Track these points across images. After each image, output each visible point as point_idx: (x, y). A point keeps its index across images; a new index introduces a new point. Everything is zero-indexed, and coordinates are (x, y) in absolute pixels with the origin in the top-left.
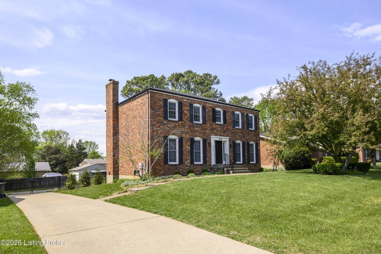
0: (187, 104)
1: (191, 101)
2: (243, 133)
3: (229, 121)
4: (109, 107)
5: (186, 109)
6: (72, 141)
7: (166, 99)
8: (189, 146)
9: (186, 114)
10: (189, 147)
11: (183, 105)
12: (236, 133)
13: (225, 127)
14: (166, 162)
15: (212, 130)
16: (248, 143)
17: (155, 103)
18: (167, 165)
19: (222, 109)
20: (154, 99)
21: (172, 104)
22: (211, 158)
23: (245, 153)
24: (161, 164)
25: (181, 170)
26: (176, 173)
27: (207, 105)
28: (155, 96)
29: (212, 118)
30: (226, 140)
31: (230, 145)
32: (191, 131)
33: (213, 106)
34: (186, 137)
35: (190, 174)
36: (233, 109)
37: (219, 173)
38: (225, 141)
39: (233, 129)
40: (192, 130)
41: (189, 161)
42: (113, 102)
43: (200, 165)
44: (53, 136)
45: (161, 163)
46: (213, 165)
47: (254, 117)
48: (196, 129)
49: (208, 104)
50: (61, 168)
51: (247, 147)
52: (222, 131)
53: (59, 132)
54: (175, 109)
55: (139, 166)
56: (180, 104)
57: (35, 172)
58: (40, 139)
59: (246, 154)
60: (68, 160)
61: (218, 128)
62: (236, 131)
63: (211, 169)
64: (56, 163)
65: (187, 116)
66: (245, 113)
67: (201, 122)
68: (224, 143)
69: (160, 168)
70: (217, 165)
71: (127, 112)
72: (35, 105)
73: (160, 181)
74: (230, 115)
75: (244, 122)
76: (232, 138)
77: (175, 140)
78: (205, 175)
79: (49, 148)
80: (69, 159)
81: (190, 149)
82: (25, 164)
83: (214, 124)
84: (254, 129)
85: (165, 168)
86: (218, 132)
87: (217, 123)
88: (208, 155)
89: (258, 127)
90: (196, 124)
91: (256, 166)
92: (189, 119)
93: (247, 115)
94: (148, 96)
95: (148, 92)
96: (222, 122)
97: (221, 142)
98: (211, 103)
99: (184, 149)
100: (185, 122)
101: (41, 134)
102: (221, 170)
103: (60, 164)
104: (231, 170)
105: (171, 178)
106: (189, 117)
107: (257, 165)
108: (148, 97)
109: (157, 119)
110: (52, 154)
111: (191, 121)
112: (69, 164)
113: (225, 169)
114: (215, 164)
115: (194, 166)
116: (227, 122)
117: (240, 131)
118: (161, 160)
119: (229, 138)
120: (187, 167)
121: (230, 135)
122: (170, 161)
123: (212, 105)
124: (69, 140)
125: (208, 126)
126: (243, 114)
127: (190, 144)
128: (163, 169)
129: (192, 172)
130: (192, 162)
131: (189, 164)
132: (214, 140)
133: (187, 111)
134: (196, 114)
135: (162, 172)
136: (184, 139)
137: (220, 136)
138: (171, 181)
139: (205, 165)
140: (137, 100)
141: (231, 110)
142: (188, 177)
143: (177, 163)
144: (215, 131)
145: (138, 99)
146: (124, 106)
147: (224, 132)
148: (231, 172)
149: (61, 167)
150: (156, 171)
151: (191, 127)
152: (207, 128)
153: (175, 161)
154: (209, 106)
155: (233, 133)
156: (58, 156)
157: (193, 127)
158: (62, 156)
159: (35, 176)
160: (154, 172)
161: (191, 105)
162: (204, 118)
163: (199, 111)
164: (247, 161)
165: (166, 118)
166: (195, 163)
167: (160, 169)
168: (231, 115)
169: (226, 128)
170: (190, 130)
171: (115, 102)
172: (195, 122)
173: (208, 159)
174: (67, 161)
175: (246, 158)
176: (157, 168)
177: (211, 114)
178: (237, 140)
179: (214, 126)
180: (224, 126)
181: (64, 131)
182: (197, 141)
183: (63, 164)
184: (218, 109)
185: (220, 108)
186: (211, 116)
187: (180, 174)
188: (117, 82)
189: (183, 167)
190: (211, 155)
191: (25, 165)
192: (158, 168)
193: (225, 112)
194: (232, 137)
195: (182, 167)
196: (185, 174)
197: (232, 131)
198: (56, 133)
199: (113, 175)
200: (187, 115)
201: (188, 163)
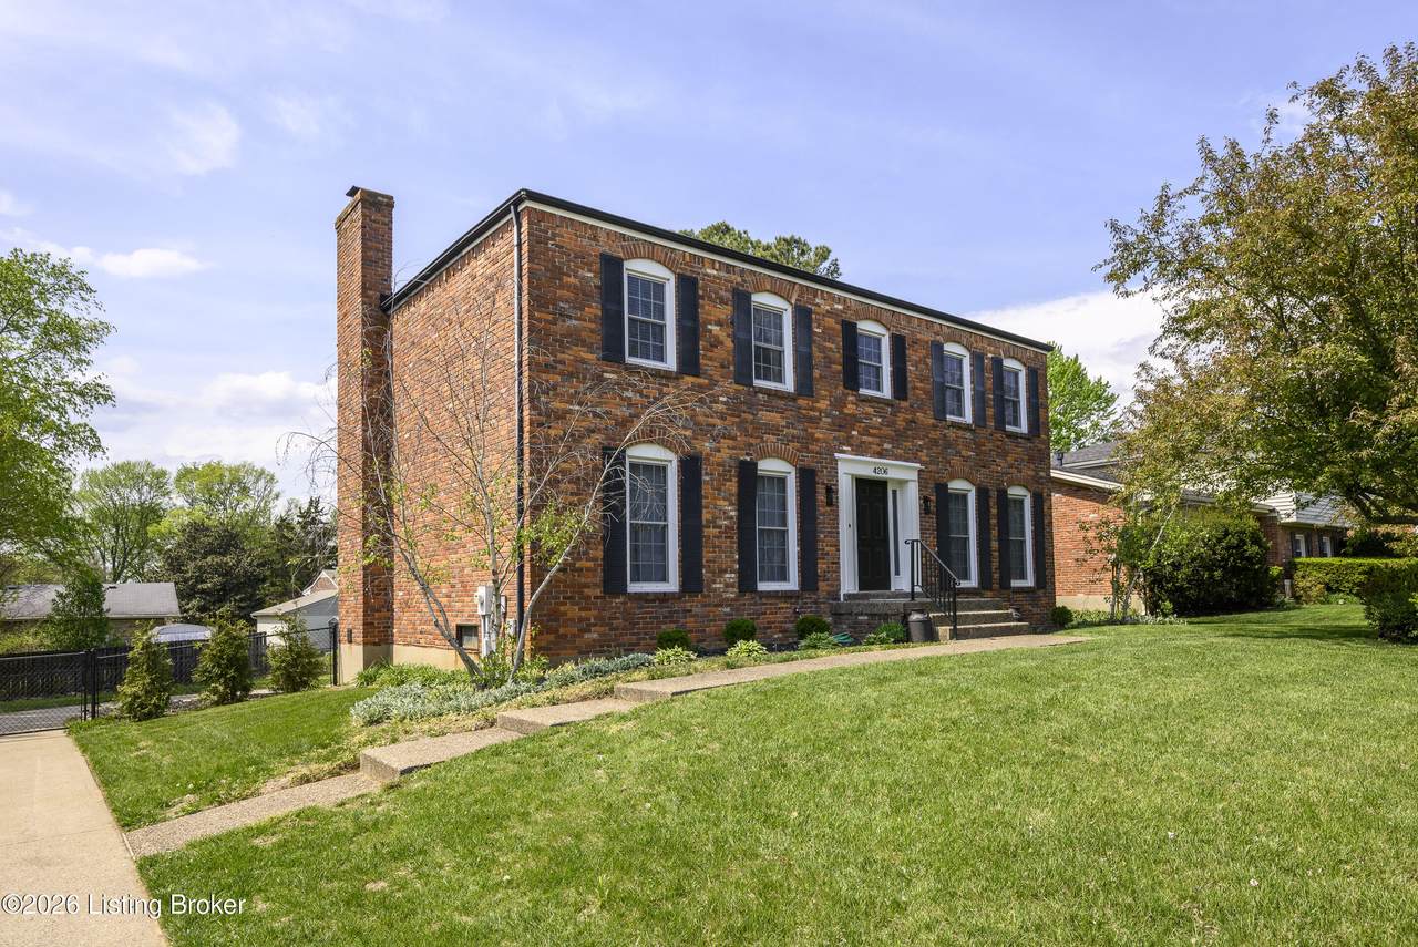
0: (722, 293)
1: (739, 279)
2: (979, 445)
3: (919, 385)
4: (346, 322)
5: (716, 317)
6: (287, 505)
7: (615, 254)
8: (734, 499)
9: (716, 343)
10: (731, 504)
11: (701, 292)
12: (948, 445)
13: (901, 416)
14: (613, 581)
15: (840, 427)
16: (1003, 493)
17: (557, 273)
18: (621, 600)
19: (888, 329)
20: (548, 249)
21: (646, 283)
22: (838, 563)
23: (989, 540)
24: (586, 590)
25: (690, 623)
26: (666, 642)
27: (818, 305)
28: (554, 235)
29: (840, 368)
30: (904, 475)
31: (925, 500)
32: (741, 425)
33: (847, 308)
34: (719, 454)
35: (741, 644)
36: (937, 334)
37: (884, 634)
38: (903, 483)
39: (934, 426)
40: (745, 421)
41: (731, 577)
42: (364, 294)
43: (787, 596)
44: (216, 488)
45: (586, 586)
46: (849, 596)
47: (1028, 375)
48: (766, 416)
49: (823, 298)
50: (242, 605)
51: (997, 509)
52: (887, 431)
53: (237, 470)
54: (661, 313)
55: (476, 601)
56: (688, 286)
57: (102, 623)
58: (167, 499)
59: (995, 544)
60: (268, 573)
61: (868, 417)
62: (951, 433)
63: (837, 614)
64: (224, 585)
65: (719, 353)
66: (990, 355)
67: (789, 385)
68: (894, 492)
69: (583, 614)
70: (866, 597)
71: (425, 335)
72: (91, 347)
73: (575, 690)
74: (922, 360)
75: (983, 393)
76: (932, 467)
77: (660, 471)
78: (815, 647)
79: (196, 530)
80: (273, 570)
81: (740, 517)
82: (62, 589)
83: (850, 398)
84: (1024, 428)
85: (607, 614)
86: (870, 439)
87: (863, 391)
88: (823, 545)
89: (1041, 420)
90: (768, 392)
91: (1035, 601)
92: (732, 368)
93: (998, 362)
94: (519, 234)
95: (518, 215)
96: (887, 392)
97: (883, 484)
98: (837, 293)
99: (706, 516)
100: (710, 378)
101: (172, 480)
102: (892, 622)
103: (238, 588)
104: (942, 621)
105: (636, 675)
106: (731, 358)
107: (1041, 593)
108: (519, 240)
109: (567, 357)
110: (211, 551)
111: (743, 377)
112: (272, 589)
113: (915, 617)
114: (856, 591)
115: (755, 604)
116: (910, 393)
117: (968, 435)
118: (588, 569)
119: (918, 465)
120: (721, 605)
121: (923, 455)
122: (636, 579)
123: (840, 307)
124: (276, 502)
125: (823, 404)
126: (977, 358)
127: (735, 490)
128: (600, 620)
129: (749, 636)
130: (746, 583)
131: (731, 594)
132: (852, 475)
133: (719, 323)
134: (763, 344)
135: (595, 636)
136: (705, 468)
137: (880, 455)
138: (634, 691)
139: (809, 597)
140: (468, 270)
141: (927, 337)
142: (730, 666)
143: (672, 585)
144: (854, 433)
145: (473, 263)
146: (412, 309)
147: (898, 437)
148: (944, 630)
149: (242, 600)
150: (562, 631)
151: (744, 408)
152: (817, 414)
153: (664, 579)
154: (828, 307)
155: (935, 442)
156: (229, 559)
157: (752, 406)
158: (246, 561)
159: (102, 640)
160: (551, 637)
161: (741, 299)
162: (804, 363)
163: (781, 328)
164: (996, 576)
165: (613, 353)
166: (763, 586)
167: (581, 620)
168: (929, 361)
169: (904, 420)
170: (737, 419)
171: (374, 294)
172: (758, 383)
173: (822, 566)
174: (264, 580)
175: (995, 564)
176: (565, 613)
177: (835, 347)
178: (953, 477)
179: (850, 409)
180: (896, 412)
181: (258, 467)
182: (771, 479)
183: (250, 590)
184: (866, 327)
185: (878, 321)
186: (838, 356)
187: (685, 644)
188: (383, 196)
189: (705, 606)
190: (837, 546)
191: (60, 595)
192: (572, 611)
193: (899, 344)
194: (931, 462)
195: (694, 604)
196: (713, 644)
197: (933, 435)
198: (227, 474)
199: (365, 644)
200: (722, 343)
201: (727, 585)
